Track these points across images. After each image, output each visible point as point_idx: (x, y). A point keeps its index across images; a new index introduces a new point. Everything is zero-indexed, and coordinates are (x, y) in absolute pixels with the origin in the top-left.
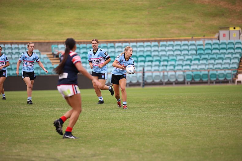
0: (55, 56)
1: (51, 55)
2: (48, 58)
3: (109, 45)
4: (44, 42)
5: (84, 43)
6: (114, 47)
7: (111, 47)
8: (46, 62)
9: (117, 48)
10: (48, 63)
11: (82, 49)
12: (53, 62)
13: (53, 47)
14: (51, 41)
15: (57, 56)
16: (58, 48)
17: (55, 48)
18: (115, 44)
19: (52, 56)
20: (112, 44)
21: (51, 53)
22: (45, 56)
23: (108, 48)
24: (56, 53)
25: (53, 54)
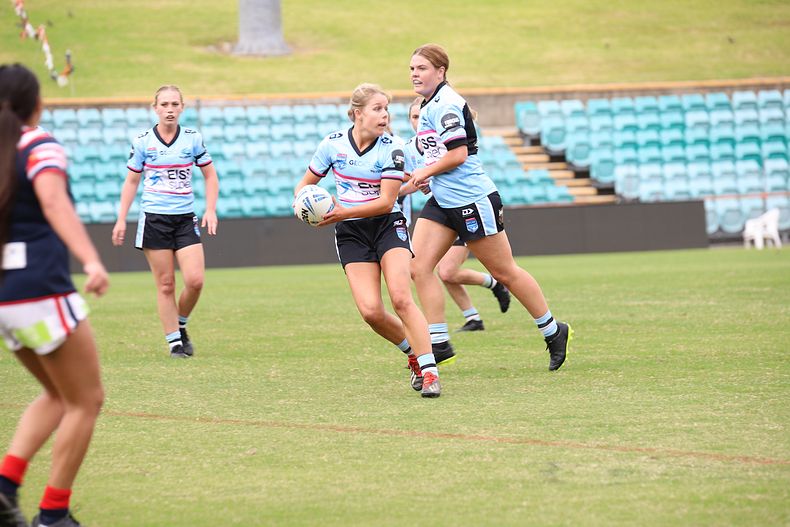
0: (528, 142)
1: (514, 137)
2: (506, 147)
3: (712, 99)
4: (487, 96)
5: (622, 93)
6: (727, 106)
7: (720, 106)
8: (502, 163)
9: (739, 108)
10: (510, 163)
11: (618, 114)
12: (526, 163)
13: (522, 109)
14: (510, 90)
15: (536, 142)
16: (536, 113)
17: (529, 113)
18: (730, 97)
19: (518, 141)
20: (722, 97)
21: (514, 131)
22: (500, 141)
23: (708, 110)
24: (531, 130)
25: (522, 135)
